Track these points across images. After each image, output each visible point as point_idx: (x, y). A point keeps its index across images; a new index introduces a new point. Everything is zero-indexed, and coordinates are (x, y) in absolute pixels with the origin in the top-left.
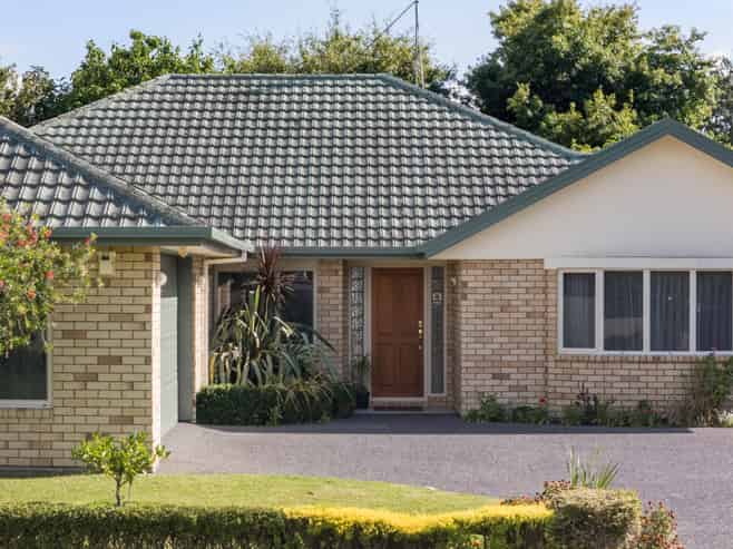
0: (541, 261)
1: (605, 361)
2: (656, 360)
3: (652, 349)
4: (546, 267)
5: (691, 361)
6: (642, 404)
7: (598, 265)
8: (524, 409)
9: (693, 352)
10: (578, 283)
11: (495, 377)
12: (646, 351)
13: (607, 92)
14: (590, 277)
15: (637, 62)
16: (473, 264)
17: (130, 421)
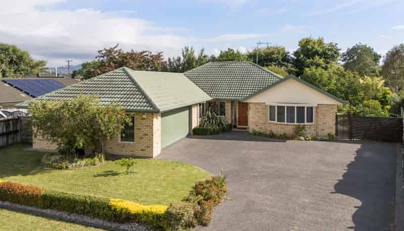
0: (264, 103)
1: (277, 124)
2: (287, 125)
3: (287, 122)
4: (266, 104)
5: (294, 125)
6: (285, 134)
7: (276, 105)
8: (260, 133)
9: (296, 123)
10: (272, 108)
11: (256, 126)
12: (286, 123)
13: (318, 55)
14: (274, 107)
15: (325, 50)
16: (251, 103)
17: (149, 147)
